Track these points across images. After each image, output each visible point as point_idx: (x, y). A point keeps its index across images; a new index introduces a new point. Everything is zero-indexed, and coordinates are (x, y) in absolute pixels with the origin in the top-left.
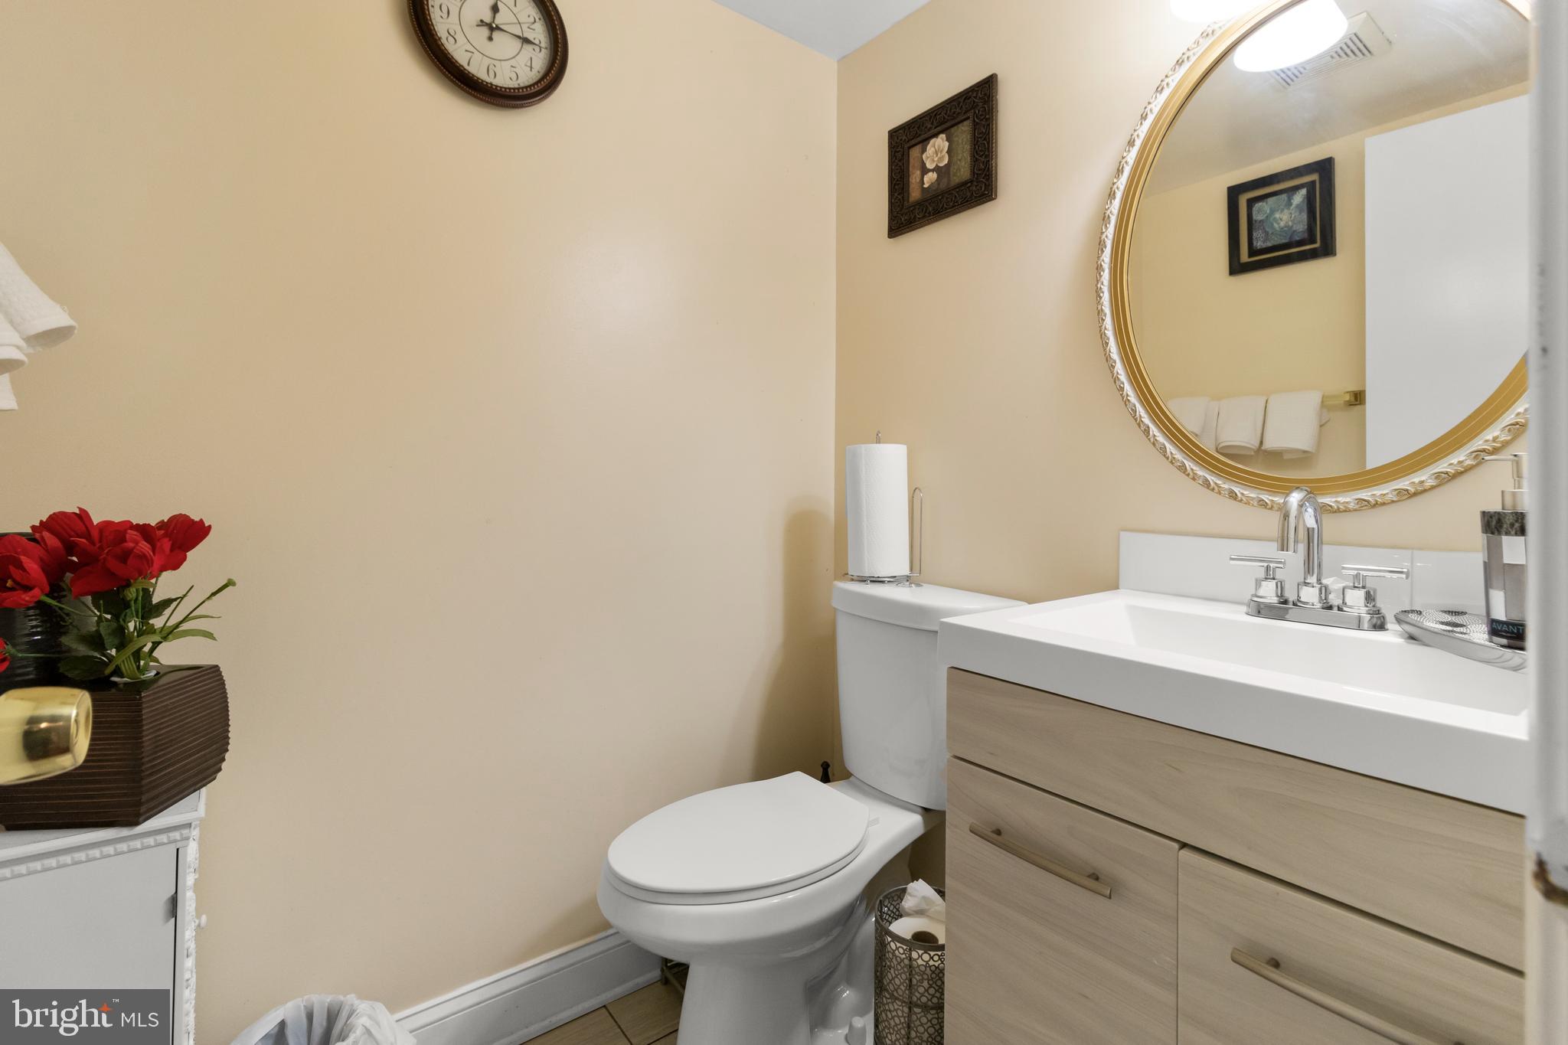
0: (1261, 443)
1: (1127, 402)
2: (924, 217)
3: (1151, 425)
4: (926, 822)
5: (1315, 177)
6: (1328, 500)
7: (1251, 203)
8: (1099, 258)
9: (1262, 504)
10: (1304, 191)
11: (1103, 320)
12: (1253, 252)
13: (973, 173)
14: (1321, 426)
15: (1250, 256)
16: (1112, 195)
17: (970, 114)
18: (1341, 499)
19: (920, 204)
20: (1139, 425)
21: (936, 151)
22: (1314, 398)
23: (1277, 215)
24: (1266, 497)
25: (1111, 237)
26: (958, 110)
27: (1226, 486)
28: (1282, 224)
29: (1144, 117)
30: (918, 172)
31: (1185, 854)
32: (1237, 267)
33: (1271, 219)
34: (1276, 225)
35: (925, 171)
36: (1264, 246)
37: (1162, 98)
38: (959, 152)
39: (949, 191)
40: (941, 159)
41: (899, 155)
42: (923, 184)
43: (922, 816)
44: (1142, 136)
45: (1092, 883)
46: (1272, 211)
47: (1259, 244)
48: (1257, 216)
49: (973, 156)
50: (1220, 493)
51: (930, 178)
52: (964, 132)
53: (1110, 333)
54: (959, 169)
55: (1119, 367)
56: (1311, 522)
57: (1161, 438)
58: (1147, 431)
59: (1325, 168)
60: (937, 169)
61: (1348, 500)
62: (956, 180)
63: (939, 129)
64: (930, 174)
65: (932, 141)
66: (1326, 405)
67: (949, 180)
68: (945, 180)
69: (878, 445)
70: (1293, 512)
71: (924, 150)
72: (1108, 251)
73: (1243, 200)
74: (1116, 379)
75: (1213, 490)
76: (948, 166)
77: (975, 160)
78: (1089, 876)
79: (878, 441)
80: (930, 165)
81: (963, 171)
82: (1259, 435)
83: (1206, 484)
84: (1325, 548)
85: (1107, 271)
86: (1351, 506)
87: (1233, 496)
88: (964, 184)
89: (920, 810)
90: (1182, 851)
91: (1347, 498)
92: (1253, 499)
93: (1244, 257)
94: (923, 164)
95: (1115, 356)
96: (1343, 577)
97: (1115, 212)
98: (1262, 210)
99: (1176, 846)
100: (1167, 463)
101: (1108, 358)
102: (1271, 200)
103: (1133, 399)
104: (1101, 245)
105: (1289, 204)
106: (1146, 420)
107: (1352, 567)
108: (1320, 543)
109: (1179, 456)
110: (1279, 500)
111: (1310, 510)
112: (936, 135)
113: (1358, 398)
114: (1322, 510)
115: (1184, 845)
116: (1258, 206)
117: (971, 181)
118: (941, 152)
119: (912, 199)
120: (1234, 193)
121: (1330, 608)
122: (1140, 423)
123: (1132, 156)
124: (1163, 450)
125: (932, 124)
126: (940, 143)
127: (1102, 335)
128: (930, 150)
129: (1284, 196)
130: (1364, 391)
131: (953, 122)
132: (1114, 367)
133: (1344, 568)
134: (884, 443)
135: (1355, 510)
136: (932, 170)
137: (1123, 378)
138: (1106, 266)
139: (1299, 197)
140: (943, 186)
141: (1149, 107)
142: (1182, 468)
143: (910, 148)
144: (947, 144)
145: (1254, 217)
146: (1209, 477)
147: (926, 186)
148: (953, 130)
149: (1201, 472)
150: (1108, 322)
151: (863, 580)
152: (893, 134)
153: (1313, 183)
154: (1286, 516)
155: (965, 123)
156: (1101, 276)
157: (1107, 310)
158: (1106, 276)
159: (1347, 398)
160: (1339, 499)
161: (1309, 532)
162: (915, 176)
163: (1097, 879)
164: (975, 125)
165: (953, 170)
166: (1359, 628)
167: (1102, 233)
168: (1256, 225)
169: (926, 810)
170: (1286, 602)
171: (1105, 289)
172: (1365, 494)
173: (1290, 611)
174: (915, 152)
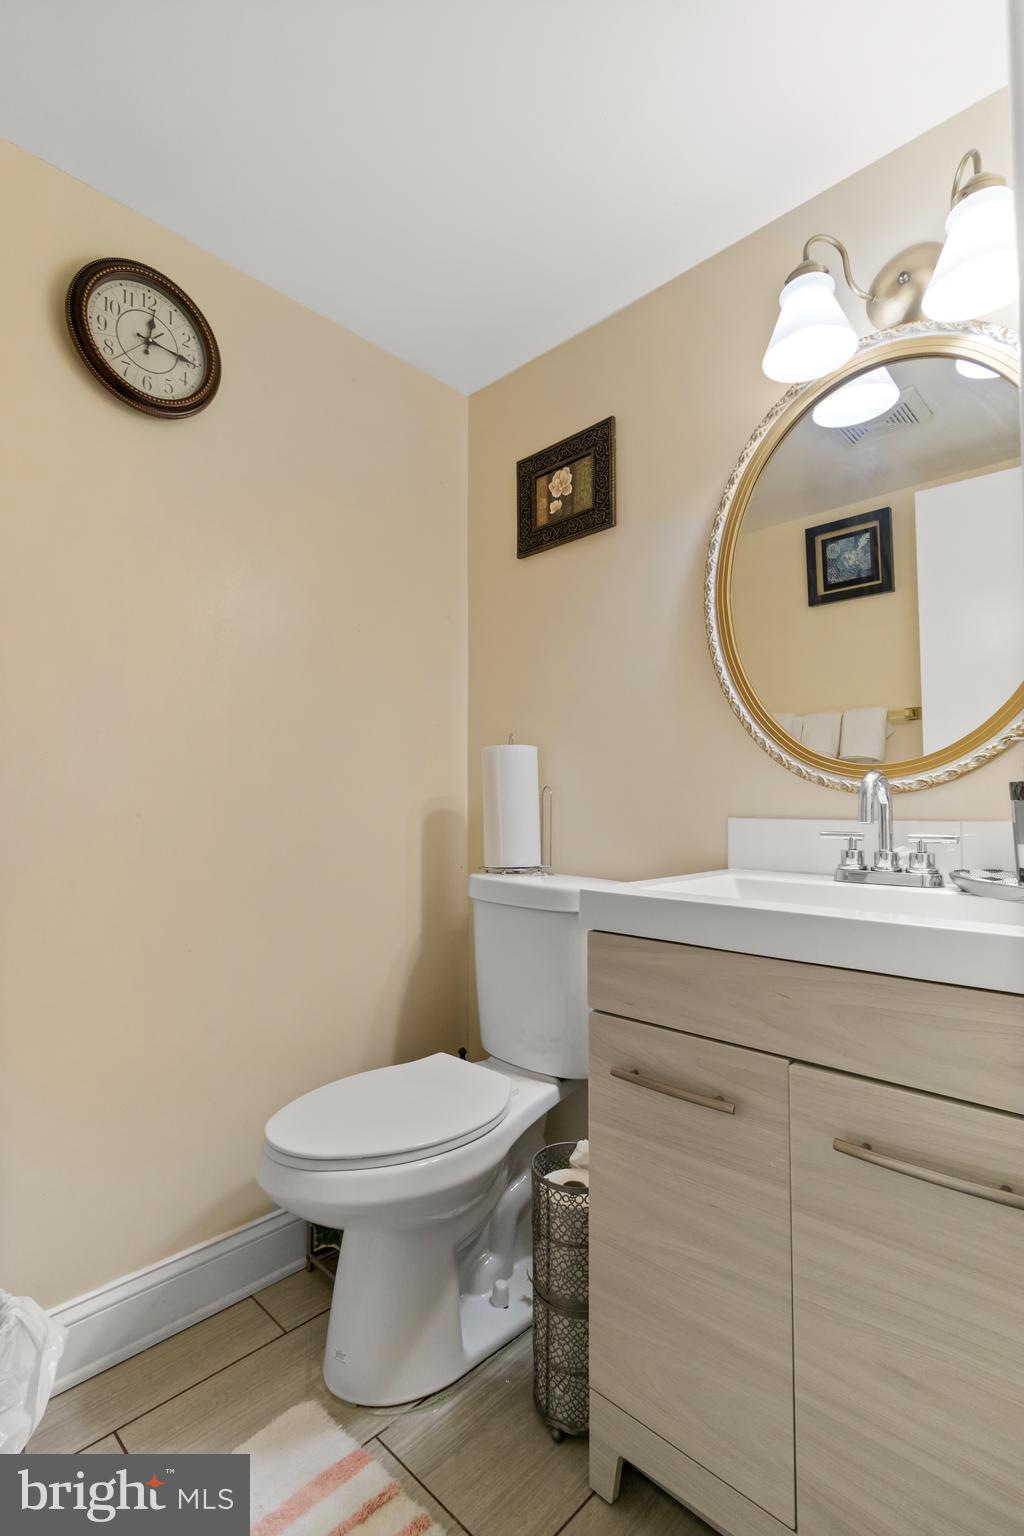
0: (839, 753)
1: (732, 704)
2: (551, 540)
3: (752, 724)
4: (561, 1091)
5: (875, 524)
6: (896, 782)
7: (825, 544)
8: (706, 578)
9: (845, 788)
10: (868, 535)
11: (711, 633)
12: (827, 587)
13: (595, 503)
14: (887, 738)
15: (825, 590)
16: (716, 525)
17: (592, 450)
18: (906, 781)
19: (547, 528)
20: (742, 723)
21: (561, 482)
22: (880, 715)
23: (847, 555)
24: (847, 782)
25: (715, 561)
26: (580, 447)
27: (815, 774)
28: (851, 563)
29: (741, 460)
30: (545, 500)
31: (795, 1067)
32: (814, 600)
33: (842, 558)
34: (845, 563)
35: (551, 499)
36: (837, 581)
37: (756, 444)
38: (582, 483)
39: (574, 518)
40: (566, 489)
41: (527, 484)
42: (549, 510)
43: (558, 1086)
44: (740, 476)
45: (718, 1104)
46: (842, 552)
47: (832, 580)
48: (830, 556)
49: (594, 488)
50: (810, 780)
51: (556, 506)
52: (586, 466)
53: (716, 644)
54: (582, 499)
55: (725, 673)
56: (883, 799)
57: (761, 735)
58: (749, 729)
59: (884, 515)
60: (562, 498)
61: (911, 781)
62: (579, 509)
63: (564, 462)
64: (556, 502)
65: (558, 472)
66: (890, 719)
67: (573, 509)
68: (569, 508)
69: (511, 746)
70: (870, 791)
71: (550, 481)
72: (713, 573)
73: (819, 540)
74: (722, 684)
75: (805, 777)
76: (572, 495)
77: (596, 492)
78: (716, 1098)
79: (511, 742)
80: (555, 494)
81: (586, 500)
82: (837, 745)
83: (799, 773)
84: (896, 824)
85: (713, 591)
86: (914, 786)
87: (821, 782)
88: (587, 512)
89: (555, 1081)
90: (792, 1065)
91: (910, 780)
92: (837, 783)
93: (821, 591)
94: (550, 494)
95: (721, 664)
96: (909, 845)
97: (719, 540)
98: (834, 550)
99: (787, 1062)
100: (766, 756)
101: (715, 666)
102: (842, 542)
103: (737, 701)
104: (708, 567)
105: (856, 546)
106: (749, 719)
107: (915, 836)
108: (891, 819)
109: (776, 749)
110: (857, 783)
111: (882, 789)
112: (560, 468)
113: (916, 714)
114: (893, 791)
115: (793, 1061)
116: (830, 547)
117: (593, 510)
118: (566, 483)
119: (539, 524)
120: (811, 534)
121: (900, 871)
122: (743, 722)
123: (733, 491)
124: (763, 744)
125: (557, 457)
126: (564, 475)
127: (710, 646)
128: (555, 480)
129: (852, 539)
130: (920, 708)
131: (576, 457)
132: (720, 673)
133: (910, 837)
134: (516, 744)
135: (917, 790)
136: (558, 499)
137: (728, 682)
138: (712, 586)
139: (864, 540)
140: (568, 512)
141: (745, 452)
142: (779, 760)
143: (537, 478)
144: (571, 476)
145: (828, 556)
146: (801, 767)
147: (552, 512)
148: (576, 464)
149: (794, 763)
150: (715, 634)
151: (500, 871)
152: (521, 465)
153: (875, 528)
154: (864, 793)
155: (588, 458)
156: (708, 595)
157: (714, 624)
158: (712, 594)
159: (907, 713)
160: (905, 781)
161: (882, 808)
162: (542, 503)
163: (722, 1100)
164: (596, 461)
165: (576, 499)
166: (923, 886)
167: (709, 558)
168: (829, 563)
169: (561, 1080)
170: (865, 869)
171: (712, 606)
172: (924, 776)
173: (869, 875)
174: (542, 482)
